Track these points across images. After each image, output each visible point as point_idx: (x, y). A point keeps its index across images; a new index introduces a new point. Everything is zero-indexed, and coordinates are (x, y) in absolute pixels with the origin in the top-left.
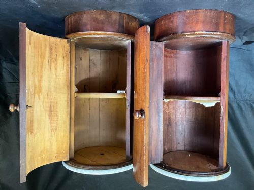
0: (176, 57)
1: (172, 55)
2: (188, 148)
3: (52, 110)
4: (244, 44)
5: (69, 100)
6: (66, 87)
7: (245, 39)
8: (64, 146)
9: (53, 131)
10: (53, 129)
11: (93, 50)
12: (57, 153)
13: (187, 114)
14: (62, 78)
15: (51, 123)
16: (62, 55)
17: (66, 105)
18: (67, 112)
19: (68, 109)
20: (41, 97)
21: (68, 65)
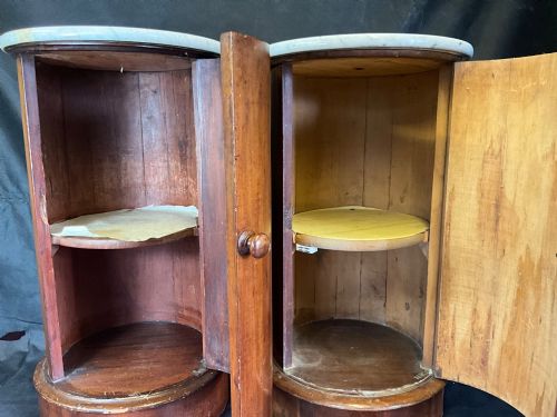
0: (177, 307)
1: (186, 313)
2: (130, 81)
3: (493, 209)
4: (23, 333)
5: (446, 231)
6: (453, 264)
7: (21, 345)
8: (465, 106)
9: (496, 153)
10: (496, 156)
11: (378, 322)
12: (489, 86)
13: (140, 172)
14: (460, 288)
15: (501, 174)
16: (457, 343)
17: (455, 219)
18: (451, 200)
19: (449, 207)
20: (521, 251)
21: (444, 317)
